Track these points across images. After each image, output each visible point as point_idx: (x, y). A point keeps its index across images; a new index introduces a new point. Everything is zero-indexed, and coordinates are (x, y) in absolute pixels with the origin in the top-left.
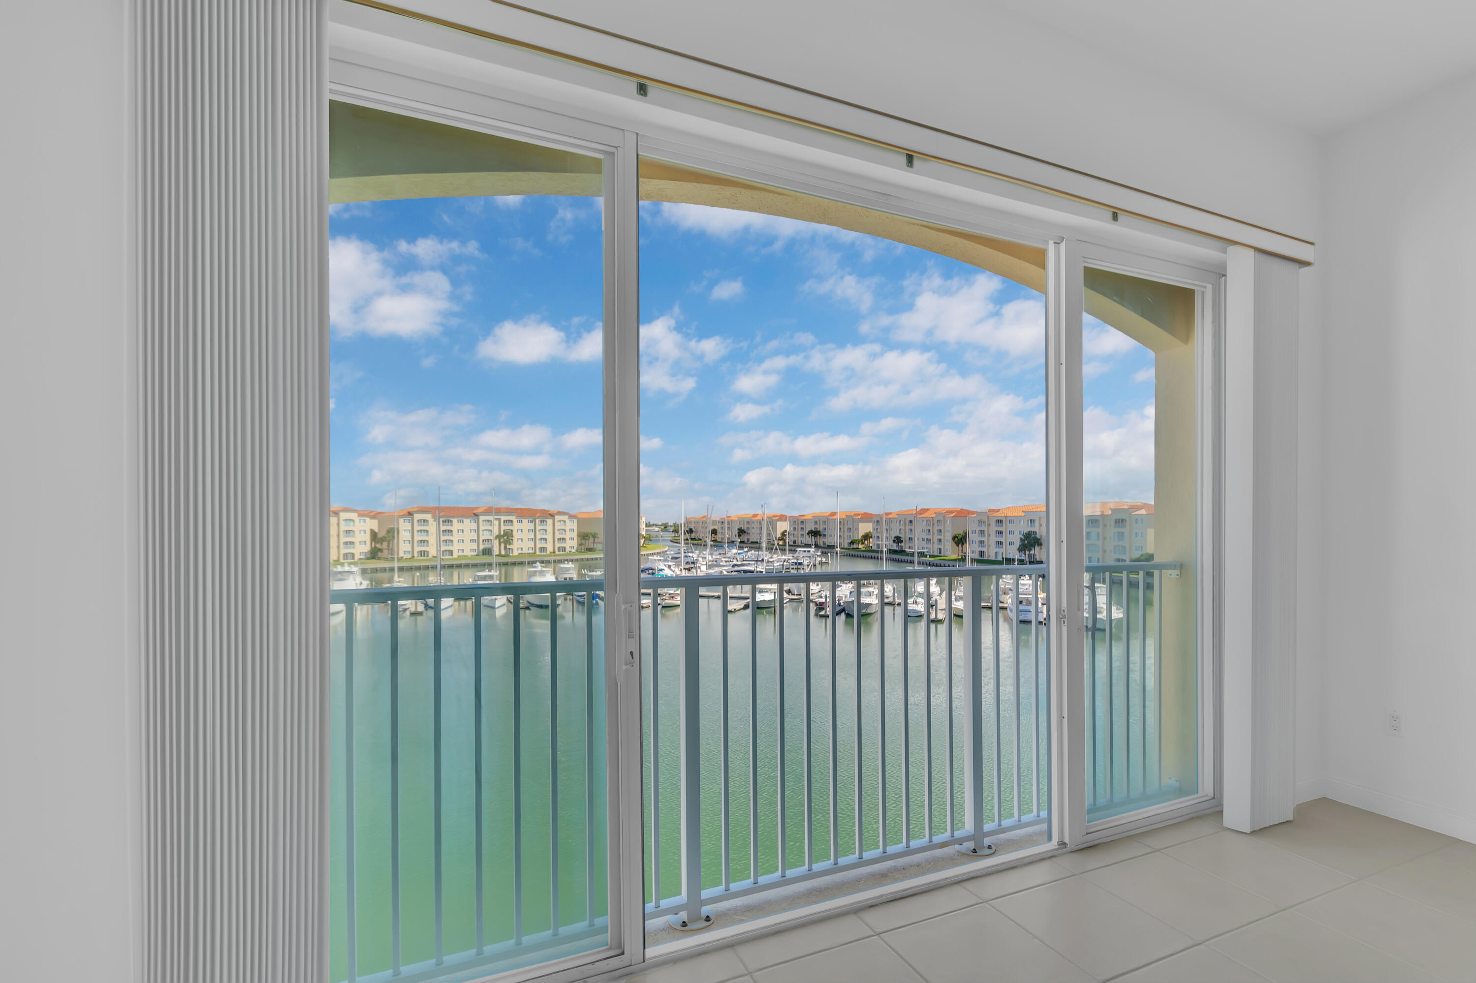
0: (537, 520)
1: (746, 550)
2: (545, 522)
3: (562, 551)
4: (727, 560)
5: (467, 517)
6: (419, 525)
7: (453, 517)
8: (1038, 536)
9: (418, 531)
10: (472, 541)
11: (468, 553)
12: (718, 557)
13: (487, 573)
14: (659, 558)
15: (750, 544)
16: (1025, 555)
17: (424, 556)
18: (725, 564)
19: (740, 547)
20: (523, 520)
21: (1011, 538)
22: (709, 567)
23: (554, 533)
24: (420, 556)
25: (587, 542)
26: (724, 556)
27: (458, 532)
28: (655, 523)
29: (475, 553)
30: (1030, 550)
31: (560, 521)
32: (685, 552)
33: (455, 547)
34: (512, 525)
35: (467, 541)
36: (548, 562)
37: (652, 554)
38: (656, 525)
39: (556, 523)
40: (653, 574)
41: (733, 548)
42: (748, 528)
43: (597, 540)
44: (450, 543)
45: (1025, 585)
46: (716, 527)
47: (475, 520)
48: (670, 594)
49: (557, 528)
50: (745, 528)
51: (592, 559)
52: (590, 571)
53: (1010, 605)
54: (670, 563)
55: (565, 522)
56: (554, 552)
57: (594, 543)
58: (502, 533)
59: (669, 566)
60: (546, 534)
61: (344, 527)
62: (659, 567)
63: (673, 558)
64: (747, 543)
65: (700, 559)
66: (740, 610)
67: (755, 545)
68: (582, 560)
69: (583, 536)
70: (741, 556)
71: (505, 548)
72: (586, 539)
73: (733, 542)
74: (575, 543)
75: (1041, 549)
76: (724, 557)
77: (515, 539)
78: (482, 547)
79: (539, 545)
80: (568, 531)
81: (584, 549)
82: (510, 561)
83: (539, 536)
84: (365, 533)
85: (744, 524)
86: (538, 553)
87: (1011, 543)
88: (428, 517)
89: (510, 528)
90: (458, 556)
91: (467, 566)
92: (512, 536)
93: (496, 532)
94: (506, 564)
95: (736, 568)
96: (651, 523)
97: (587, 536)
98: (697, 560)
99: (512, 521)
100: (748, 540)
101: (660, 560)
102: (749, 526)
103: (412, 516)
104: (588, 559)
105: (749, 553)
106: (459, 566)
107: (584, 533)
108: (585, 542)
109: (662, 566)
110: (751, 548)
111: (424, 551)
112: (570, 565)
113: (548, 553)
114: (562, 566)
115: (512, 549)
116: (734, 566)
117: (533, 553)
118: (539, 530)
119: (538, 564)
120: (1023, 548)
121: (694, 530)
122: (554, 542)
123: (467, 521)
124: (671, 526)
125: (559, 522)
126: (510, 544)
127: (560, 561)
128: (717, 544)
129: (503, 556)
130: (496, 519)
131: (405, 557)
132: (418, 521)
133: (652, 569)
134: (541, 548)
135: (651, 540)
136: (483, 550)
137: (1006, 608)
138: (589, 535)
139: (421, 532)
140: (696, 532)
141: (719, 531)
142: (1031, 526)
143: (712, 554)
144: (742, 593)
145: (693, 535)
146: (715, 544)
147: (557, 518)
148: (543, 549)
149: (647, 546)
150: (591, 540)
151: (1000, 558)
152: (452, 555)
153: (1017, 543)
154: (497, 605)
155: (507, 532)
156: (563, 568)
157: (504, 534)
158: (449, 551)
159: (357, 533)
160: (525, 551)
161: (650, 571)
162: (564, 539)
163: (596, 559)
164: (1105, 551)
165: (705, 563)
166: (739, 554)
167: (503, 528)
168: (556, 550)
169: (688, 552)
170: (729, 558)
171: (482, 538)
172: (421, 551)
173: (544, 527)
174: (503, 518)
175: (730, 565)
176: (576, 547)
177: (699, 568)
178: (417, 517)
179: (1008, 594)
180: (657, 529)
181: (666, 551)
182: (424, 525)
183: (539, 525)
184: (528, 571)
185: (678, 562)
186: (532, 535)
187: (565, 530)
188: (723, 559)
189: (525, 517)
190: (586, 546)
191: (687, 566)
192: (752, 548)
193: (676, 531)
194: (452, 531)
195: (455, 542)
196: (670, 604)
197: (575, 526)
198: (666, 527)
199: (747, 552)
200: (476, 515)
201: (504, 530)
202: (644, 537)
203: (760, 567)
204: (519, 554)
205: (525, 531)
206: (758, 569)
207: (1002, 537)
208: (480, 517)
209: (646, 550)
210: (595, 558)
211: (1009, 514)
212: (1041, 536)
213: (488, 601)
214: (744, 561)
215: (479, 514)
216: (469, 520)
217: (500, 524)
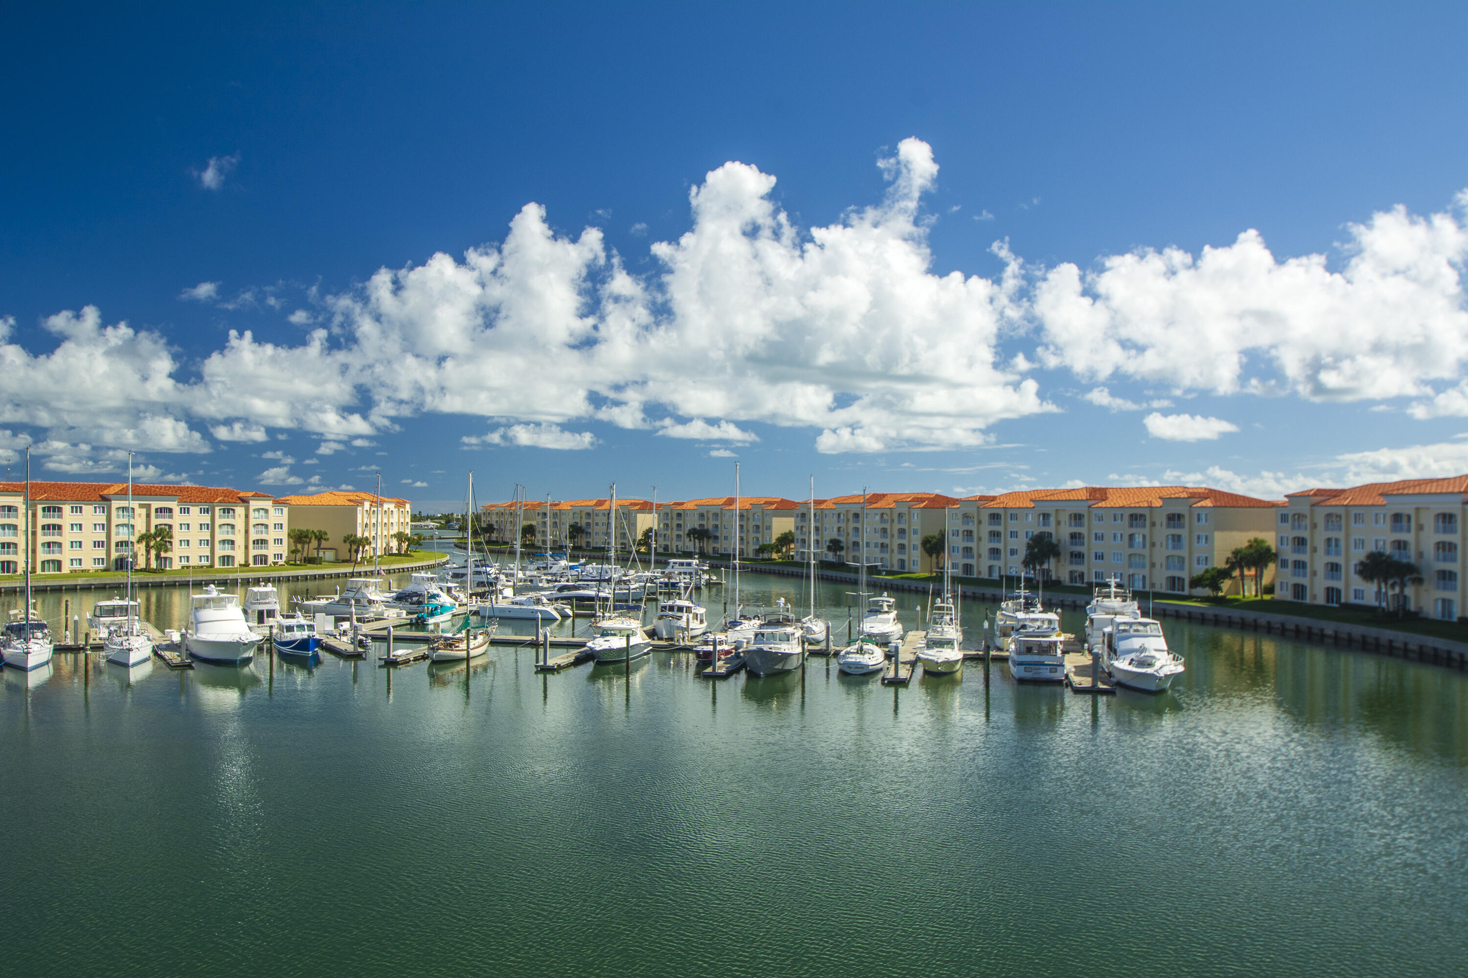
0: (217, 509)
1: (583, 561)
2: (231, 511)
3: (261, 564)
4: (550, 578)
5: (88, 500)
7: (65, 501)
8: (1054, 540)
10: (97, 544)
11: (88, 565)
12: (535, 573)
13: (117, 602)
14: (430, 575)
15: (590, 551)
16: (1035, 571)
17: (8, 571)
18: (546, 585)
19: (574, 557)
20: (191, 509)
21: (1013, 543)
22: (517, 591)
23: (247, 532)
25: (306, 546)
26: (545, 572)
27: (72, 529)
28: (431, 513)
29: (101, 566)
30: (1042, 563)
31: (258, 510)
32: (477, 566)
33: (66, 556)
34: (171, 517)
35: (88, 545)
36: (235, 583)
37: (419, 569)
38: (433, 518)
39: (252, 514)
40: (419, 603)
41: (561, 559)
42: (588, 524)
43: (324, 544)
44: (56, 549)
45: (1036, 620)
46: (534, 523)
47: (103, 508)
48: (446, 639)
49: (252, 522)
50: (583, 522)
51: (314, 577)
52: (307, 599)
53: (1012, 654)
54: (450, 585)
55: (266, 511)
56: (247, 564)
57: (318, 548)
58: (153, 531)
59: (449, 590)
60: (233, 533)
62: (430, 591)
63: (456, 576)
64: (585, 550)
65: (502, 577)
66: (568, 666)
67: (599, 554)
68: (296, 578)
69: (299, 537)
70: (574, 572)
71: (158, 557)
72: (304, 543)
73: (561, 547)
74: (284, 550)
75: (1059, 561)
76: (545, 574)
77: (176, 542)
78: (114, 555)
79: (220, 551)
80: (271, 527)
81: (301, 561)
82: (165, 580)
83: (219, 537)
85: (581, 517)
86: (217, 565)
87: (1013, 552)
88: (17, 501)
89: (167, 521)
90: (71, 572)
91: (87, 589)
92: (171, 537)
93: (141, 529)
94: (158, 586)
95: (566, 593)
96: (424, 514)
97: (306, 536)
98: (497, 578)
99: (170, 510)
100: (588, 543)
101: (432, 579)
102: (590, 521)
104: (306, 578)
105: (589, 567)
106: (73, 589)
107: (301, 532)
108: (303, 548)
109: (434, 589)
110: (591, 559)
111: (9, 562)
112: (270, 588)
113: (236, 565)
114: (256, 589)
115: (171, 559)
116: (561, 589)
117: (207, 567)
118: (220, 526)
119: (212, 586)
120: (1029, 561)
121: (495, 527)
122: (247, 547)
123: (88, 509)
124: (458, 520)
125: (257, 513)
126: (166, 551)
127: (257, 582)
128: (532, 552)
129: (154, 571)
130: (141, 506)
133: (416, 594)
134: (224, 557)
135: (420, 545)
136: (117, 560)
137: (1005, 659)
138: (310, 536)
140: (500, 530)
141: (539, 528)
142: (1044, 525)
143: (523, 569)
144: (573, 636)
145: (494, 536)
146: (528, 550)
147: (254, 504)
148: (227, 560)
149: (412, 554)
150: (314, 543)
151: (996, 576)
152: (60, 569)
153: (1023, 553)
154: (131, 661)
155: (161, 529)
156: (256, 593)
157: (155, 533)
158: (53, 561)
160: (194, 562)
161: (415, 599)
162: (263, 542)
163: (322, 577)
164: (1153, 565)
165: (511, 584)
166: (572, 568)
167: (154, 521)
168: (251, 561)
169: (482, 566)
170: (554, 575)
171: (115, 539)
173: (230, 521)
174: (155, 505)
175: (554, 587)
176: (285, 555)
177: (501, 592)
179: (1010, 636)
180: (432, 524)
181: (447, 563)
182: (9, 517)
184: (193, 599)
185: (462, 582)
186: (206, 535)
187: (266, 526)
188: (543, 577)
190: (305, 554)
191: (480, 590)
192: (594, 558)
193: (463, 529)
194: (60, 527)
195: (66, 546)
196: (449, 656)
197: (284, 519)
198: (448, 522)
199: (584, 565)
200: (105, 499)
201: (156, 526)
202: (408, 539)
203: (607, 591)
204: (183, 567)
205: (194, 527)
206: (601, 594)
207: (999, 541)
208: (113, 502)
209: (411, 561)
210: (319, 575)
211: (1011, 505)
212: (1059, 541)
213: (116, 651)
214: (579, 580)
215: (111, 497)
216: (91, 508)
217: (148, 516)
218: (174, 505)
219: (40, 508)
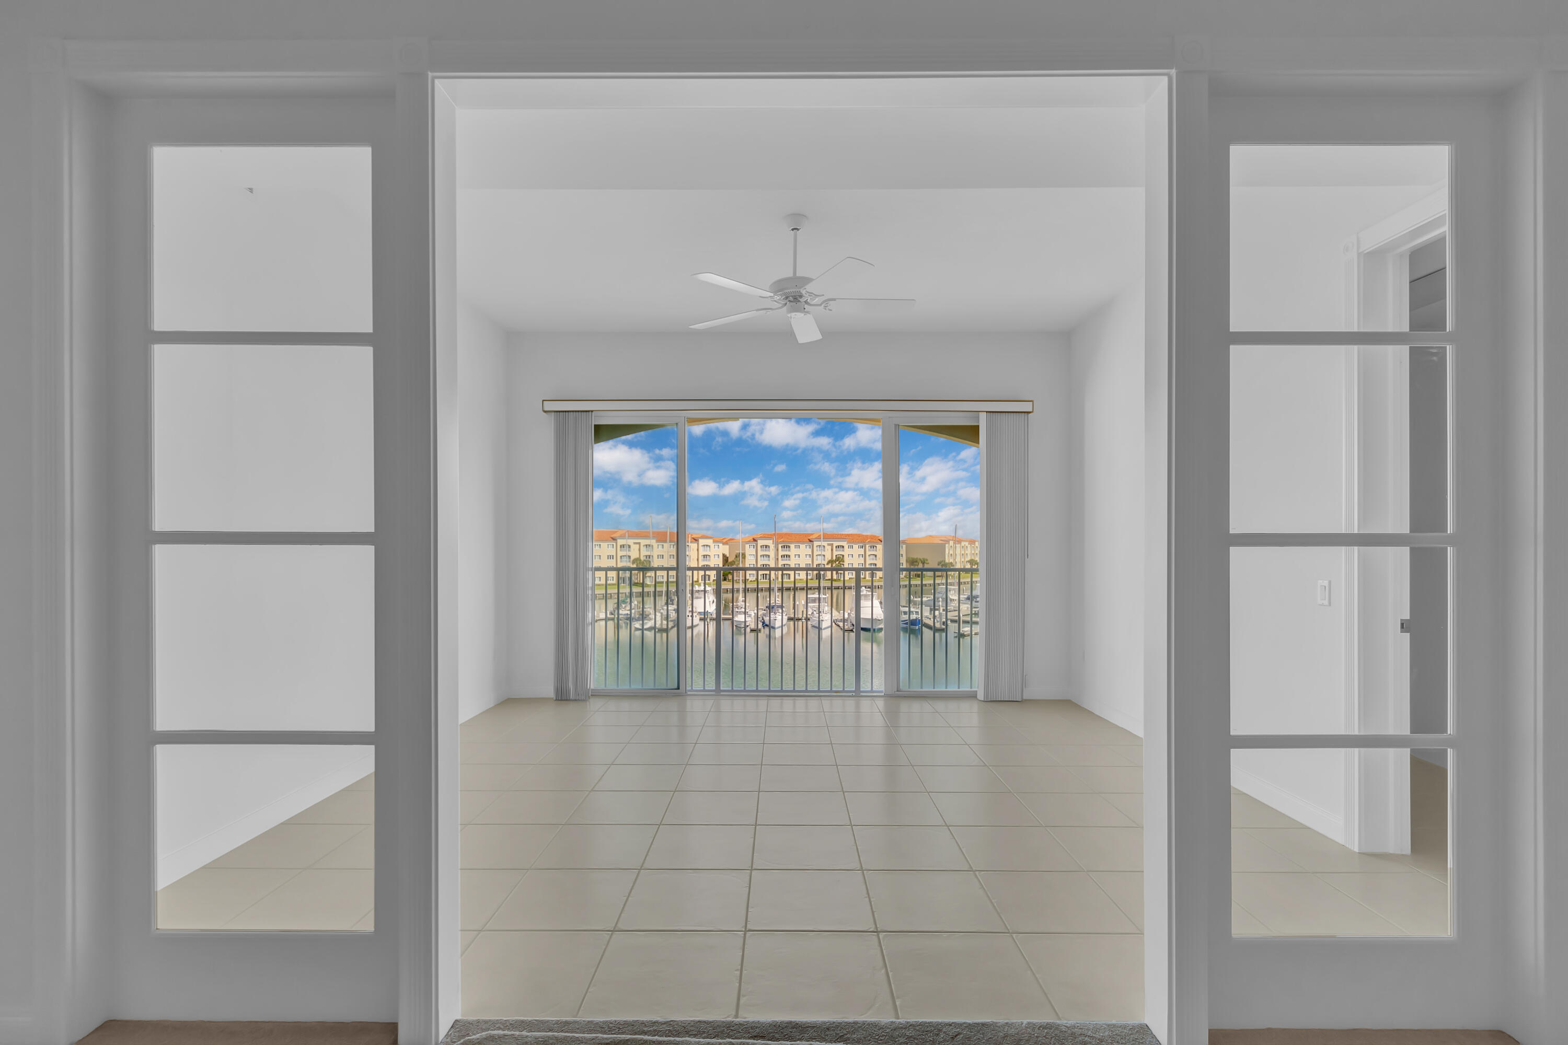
0: (867, 546)
2: (875, 547)
5: (803, 542)
6: (762, 550)
7: (791, 542)
9: (761, 556)
13: (816, 596)
20: (854, 546)
24: (762, 578)
34: (843, 551)
47: (810, 546)
58: (834, 558)
60: (876, 560)
61: (702, 552)
77: (846, 564)
82: (841, 585)
84: (719, 557)
88: (769, 542)
89: (842, 553)
92: (844, 562)
93: (828, 557)
97: (916, 562)
99: (843, 547)
103: (756, 542)
107: (913, 559)
123: (803, 546)
129: (835, 580)
130: (828, 545)
131: (750, 580)
132: (761, 546)
138: (918, 561)
139: (764, 557)
150: (920, 566)
152: (789, 579)
155: (839, 557)
157: (836, 560)
159: (712, 557)
163: (925, 585)
167: (835, 553)
171: (816, 563)
172: (763, 574)
174: (836, 544)
178: (760, 543)
182: (766, 551)
183: (869, 550)
189: (855, 543)
200: (810, 541)
204: (850, 578)
205: (856, 556)
208: (814, 542)
213: (816, 621)
215: (812, 540)
216: (804, 546)
217: (832, 550)
218: (844, 544)
219: (780, 546)
